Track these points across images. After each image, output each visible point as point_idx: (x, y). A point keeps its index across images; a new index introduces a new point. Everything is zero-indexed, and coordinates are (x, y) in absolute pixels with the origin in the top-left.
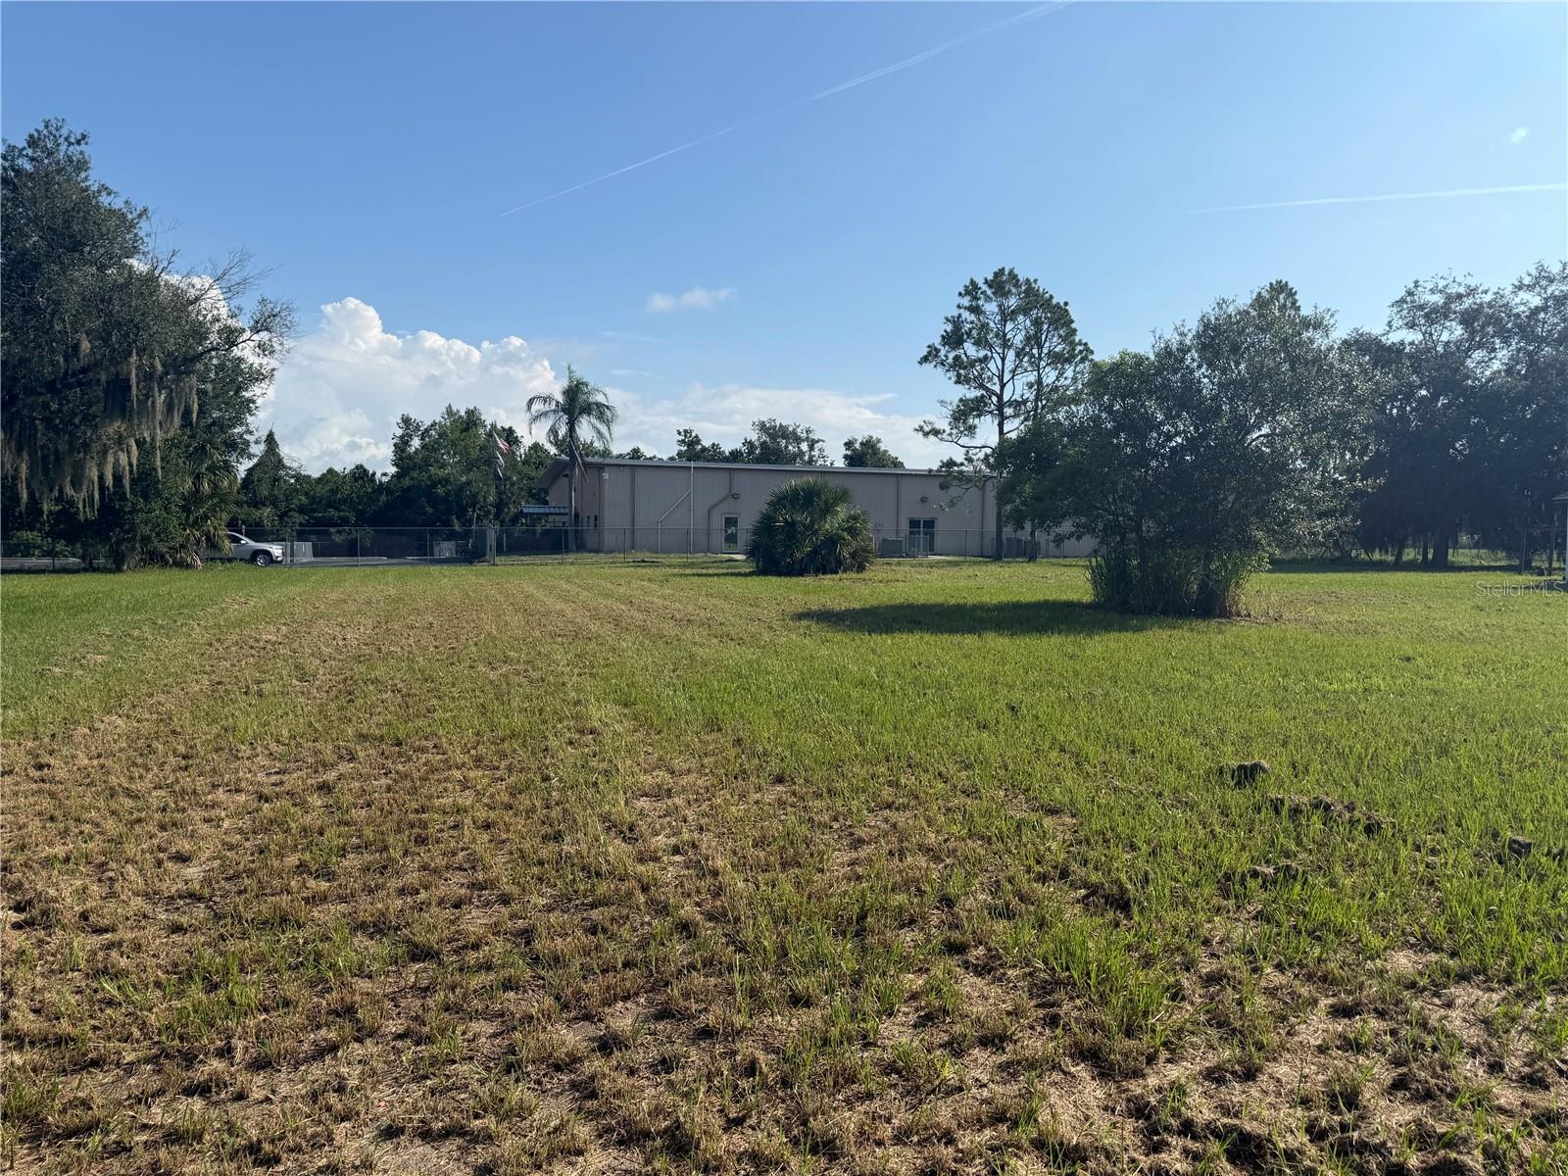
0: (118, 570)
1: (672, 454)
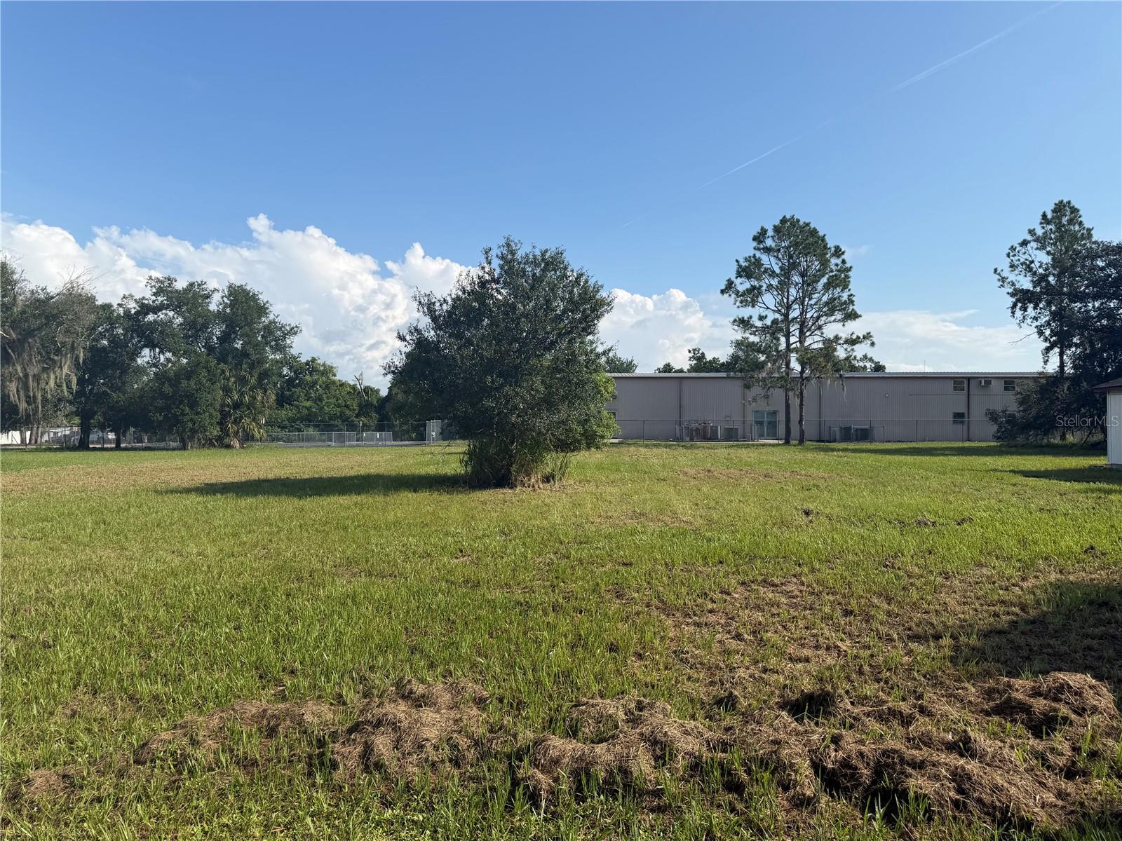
0: (184, 448)
1: (689, 367)
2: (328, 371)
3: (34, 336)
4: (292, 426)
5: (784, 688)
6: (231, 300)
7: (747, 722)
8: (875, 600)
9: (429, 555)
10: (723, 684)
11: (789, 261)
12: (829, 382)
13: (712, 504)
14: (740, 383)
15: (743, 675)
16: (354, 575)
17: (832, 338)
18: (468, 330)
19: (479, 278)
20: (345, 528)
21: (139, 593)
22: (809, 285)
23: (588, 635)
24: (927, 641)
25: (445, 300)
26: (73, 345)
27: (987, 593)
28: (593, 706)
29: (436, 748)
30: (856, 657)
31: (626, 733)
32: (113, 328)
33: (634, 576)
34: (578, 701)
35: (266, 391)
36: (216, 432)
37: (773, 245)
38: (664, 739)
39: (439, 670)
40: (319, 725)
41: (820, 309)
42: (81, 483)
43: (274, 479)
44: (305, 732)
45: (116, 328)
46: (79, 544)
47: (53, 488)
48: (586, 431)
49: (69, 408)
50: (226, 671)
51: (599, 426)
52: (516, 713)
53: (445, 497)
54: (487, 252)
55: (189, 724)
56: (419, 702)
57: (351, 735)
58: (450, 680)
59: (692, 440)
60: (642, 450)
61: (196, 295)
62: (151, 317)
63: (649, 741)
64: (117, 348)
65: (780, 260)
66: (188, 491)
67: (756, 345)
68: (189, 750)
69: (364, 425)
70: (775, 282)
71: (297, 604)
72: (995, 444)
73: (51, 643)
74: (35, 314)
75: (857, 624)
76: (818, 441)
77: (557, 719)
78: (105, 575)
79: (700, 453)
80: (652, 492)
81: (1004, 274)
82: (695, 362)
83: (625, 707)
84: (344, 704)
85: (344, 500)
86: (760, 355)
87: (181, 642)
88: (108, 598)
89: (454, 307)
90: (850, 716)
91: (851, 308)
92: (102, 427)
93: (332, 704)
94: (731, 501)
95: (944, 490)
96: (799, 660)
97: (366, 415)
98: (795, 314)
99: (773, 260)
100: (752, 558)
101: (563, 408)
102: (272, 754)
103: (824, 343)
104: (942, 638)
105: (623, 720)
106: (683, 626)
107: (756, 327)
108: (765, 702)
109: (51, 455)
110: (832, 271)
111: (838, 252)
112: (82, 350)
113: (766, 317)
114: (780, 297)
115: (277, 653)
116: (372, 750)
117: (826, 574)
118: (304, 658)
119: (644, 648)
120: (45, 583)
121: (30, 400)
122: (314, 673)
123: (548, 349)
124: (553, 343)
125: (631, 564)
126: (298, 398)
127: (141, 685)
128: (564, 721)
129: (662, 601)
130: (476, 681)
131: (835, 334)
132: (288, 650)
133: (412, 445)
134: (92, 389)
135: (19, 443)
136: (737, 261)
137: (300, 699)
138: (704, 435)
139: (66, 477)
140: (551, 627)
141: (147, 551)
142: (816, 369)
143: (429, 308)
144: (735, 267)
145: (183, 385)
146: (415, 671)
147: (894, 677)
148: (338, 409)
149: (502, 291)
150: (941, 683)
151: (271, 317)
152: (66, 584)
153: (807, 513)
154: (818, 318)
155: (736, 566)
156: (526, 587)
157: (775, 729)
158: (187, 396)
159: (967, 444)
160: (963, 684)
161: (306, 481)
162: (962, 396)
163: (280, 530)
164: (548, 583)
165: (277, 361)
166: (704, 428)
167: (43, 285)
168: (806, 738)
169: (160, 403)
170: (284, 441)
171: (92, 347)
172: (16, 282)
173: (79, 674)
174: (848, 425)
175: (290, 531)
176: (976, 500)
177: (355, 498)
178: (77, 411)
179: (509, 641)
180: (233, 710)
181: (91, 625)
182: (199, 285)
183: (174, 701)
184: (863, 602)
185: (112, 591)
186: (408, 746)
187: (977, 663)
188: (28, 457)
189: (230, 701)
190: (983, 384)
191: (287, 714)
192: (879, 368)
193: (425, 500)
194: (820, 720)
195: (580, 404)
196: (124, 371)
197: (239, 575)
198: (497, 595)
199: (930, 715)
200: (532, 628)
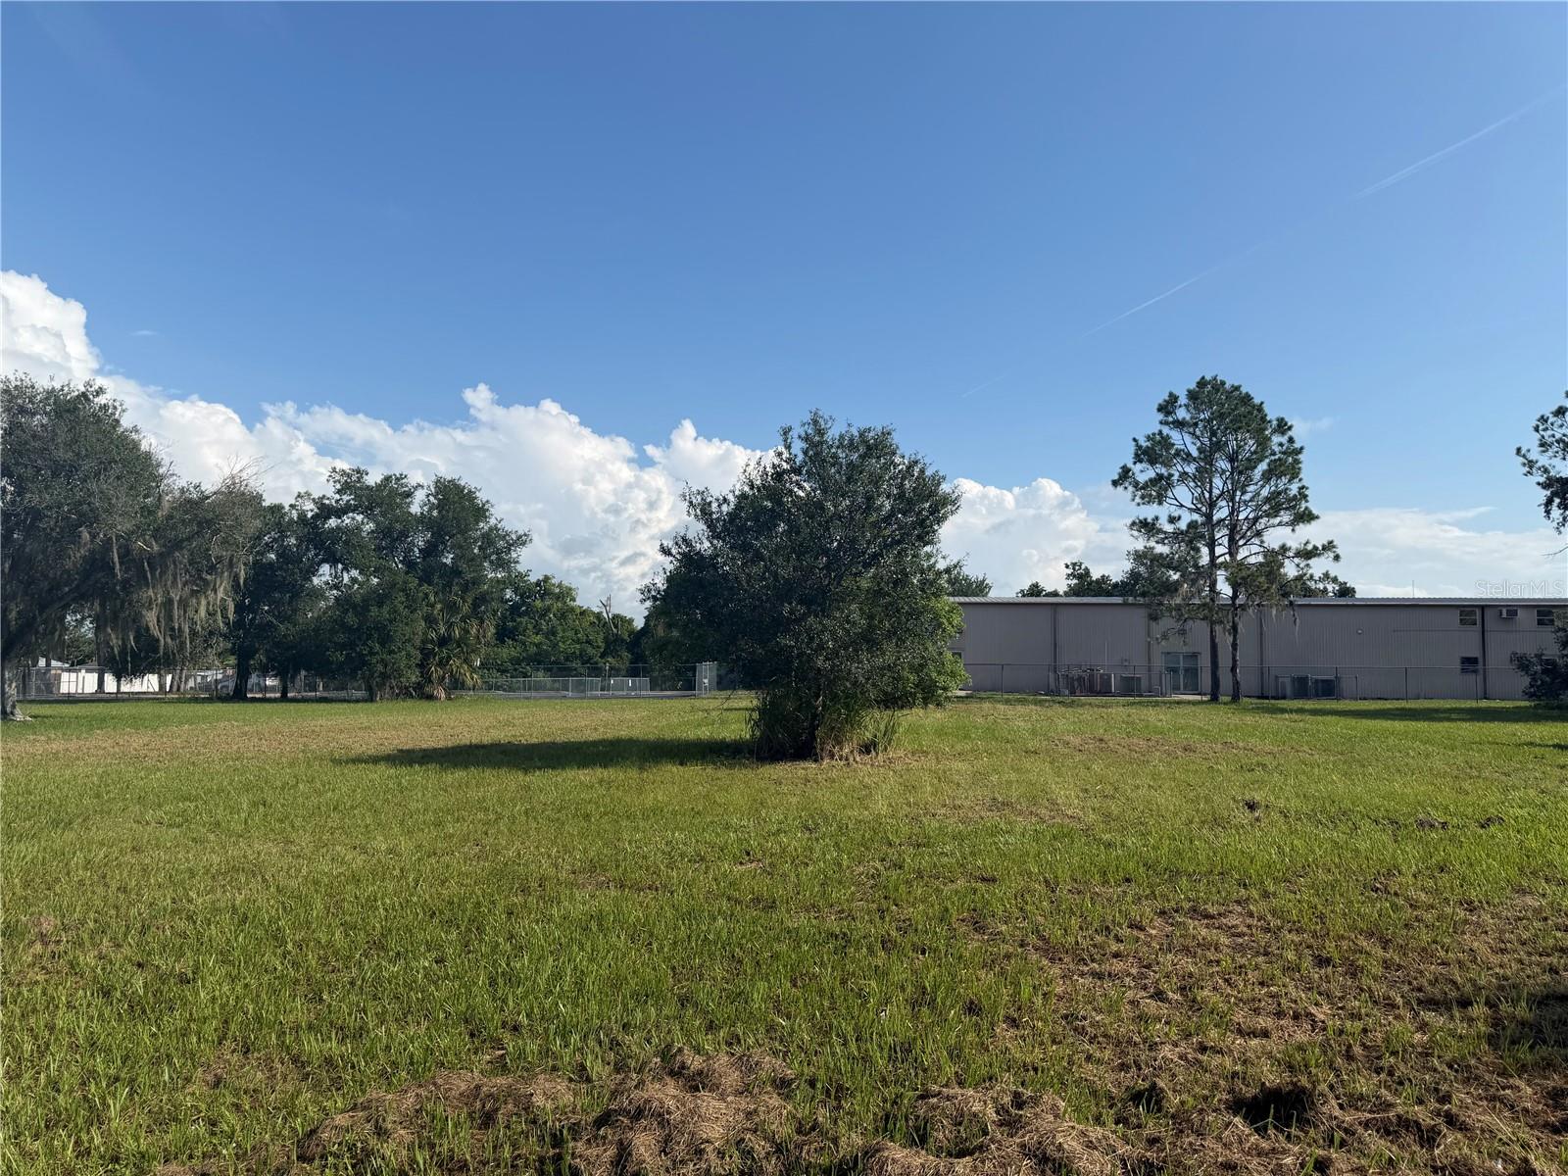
0: (371, 699)
1: (1066, 589)
2: (565, 594)
3: (182, 549)
4: (516, 670)
5: (1233, 1078)
6: (439, 500)
7: (1182, 1131)
8: (1363, 943)
9: (702, 859)
10: (1140, 1069)
11: (1210, 440)
12: (1274, 612)
13: (1109, 790)
14: (1142, 613)
15: (1169, 1055)
16: (600, 886)
17: (1277, 548)
18: (756, 539)
19: (774, 466)
20: (587, 817)
21: (309, 906)
22: (1240, 473)
23: (936, 987)
24: (1449, 1009)
25: (725, 500)
26: (231, 560)
27: (1536, 935)
28: (948, 1098)
29: (721, 1154)
30: (1341, 1032)
31: (999, 1142)
32: (283, 537)
33: (1000, 896)
34: (926, 1090)
35: (482, 622)
36: (414, 677)
37: (1188, 417)
38: (1058, 1155)
39: (722, 1034)
40: (554, 1112)
41: (1258, 507)
42: (235, 747)
43: (492, 745)
44: (534, 1122)
45: (287, 537)
46: (230, 834)
47: (199, 754)
48: (921, 680)
49: (224, 645)
50: (425, 1024)
51: (939, 673)
52: (835, 1103)
53: (723, 773)
54: (786, 432)
55: (374, 1104)
56: (696, 1082)
57: (599, 1129)
58: (738, 1050)
59: (1073, 693)
60: (1001, 707)
61: (393, 493)
62: (333, 522)
63: (1035, 1156)
64: (287, 564)
65: (1198, 438)
66: (375, 760)
67: (1165, 559)
68: (373, 1142)
69: (611, 668)
70: (1191, 469)
71: (523, 926)
72: (1527, 704)
73: (190, 975)
74: (184, 521)
75: (1339, 981)
76: (1259, 698)
77: (895, 1116)
78: (264, 880)
79: (1086, 714)
80: (1018, 770)
81: (1532, 456)
82: (1075, 581)
83: (995, 1100)
84: (589, 1080)
85: (585, 775)
86: (1171, 572)
87: (363, 980)
88: (267, 912)
89: (738, 507)
90: (1339, 1127)
91: (1304, 505)
92: (264, 672)
93: (571, 1080)
94: (1138, 787)
95: (1455, 773)
96: (1253, 1034)
97: (615, 654)
98: (1222, 512)
99: (1188, 439)
100: (1175, 874)
101: (889, 647)
102: (488, 1154)
103: (1265, 556)
104: (1472, 1005)
105: (994, 1122)
106: (1076, 977)
107: (1165, 533)
108: (1205, 1098)
109: (198, 707)
110: (1274, 454)
111: (1282, 427)
112: (243, 567)
113: (1179, 518)
114: (1199, 490)
115: (494, 1000)
116: (630, 1154)
117: (1284, 899)
118: (532, 1008)
119: (1019, 1009)
120: (184, 888)
121: (175, 634)
122: (546, 1030)
123: (867, 566)
124: (875, 556)
125: (994, 880)
126: (525, 631)
127: (309, 1042)
128: (907, 1120)
129: (1042, 938)
130: (775, 1053)
131: (1280, 543)
132: (510, 996)
133: (676, 697)
134: (254, 618)
135: (157, 690)
136: (1135, 440)
137: (527, 1070)
138: (1090, 686)
139: (217, 739)
140: (881, 974)
141: (320, 845)
142: (1255, 593)
143: (704, 511)
144: (1132, 448)
145: (373, 614)
146: (688, 1034)
147: (1402, 1066)
148: (578, 646)
149: (805, 484)
150: (1477, 1078)
151: (493, 521)
152: (212, 890)
153: (1252, 806)
154: (1256, 520)
155: (1150, 886)
156: (842, 911)
157: (1225, 1145)
158: (377, 629)
159: (1484, 704)
160: (1511, 1081)
161: (534, 746)
162: (1472, 634)
163: (499, 817)
164: (875, 906)
165: (498, 581)
166: (1091, 676)
167: (196, 481)
168: (1274, 1162)
169: (341, 638)
170: (504, 690)
171: (256, 562)
172: (162, 477)
173: (226, 1022)
174: (1302, 674)
175: (513, 819)
176: (1506, 790)
177: (600, 773)
178: (234, 647)
179: (821, 992)
180: (435, 1084)
181: (244, 949)
182: (397, 479)
183: (353, 1067)
184: (1345, 944)
185: (272, 902)
186: (680, 1150)
187: (1532, 1047)
188: (167, 710)
189: (429, 1070)
190: (1505, 615)
191: (510, 1093)
192: (1346, 591)
193: (695, 777)
194: (1294, 1131)
195: (913, 643)
196: (295, 596)
197: (443, 883)
198: (801, 921)
199: (1463, 1128)
200: (853, 974)
